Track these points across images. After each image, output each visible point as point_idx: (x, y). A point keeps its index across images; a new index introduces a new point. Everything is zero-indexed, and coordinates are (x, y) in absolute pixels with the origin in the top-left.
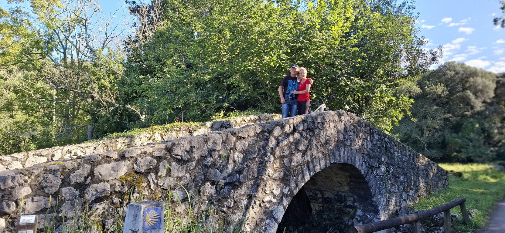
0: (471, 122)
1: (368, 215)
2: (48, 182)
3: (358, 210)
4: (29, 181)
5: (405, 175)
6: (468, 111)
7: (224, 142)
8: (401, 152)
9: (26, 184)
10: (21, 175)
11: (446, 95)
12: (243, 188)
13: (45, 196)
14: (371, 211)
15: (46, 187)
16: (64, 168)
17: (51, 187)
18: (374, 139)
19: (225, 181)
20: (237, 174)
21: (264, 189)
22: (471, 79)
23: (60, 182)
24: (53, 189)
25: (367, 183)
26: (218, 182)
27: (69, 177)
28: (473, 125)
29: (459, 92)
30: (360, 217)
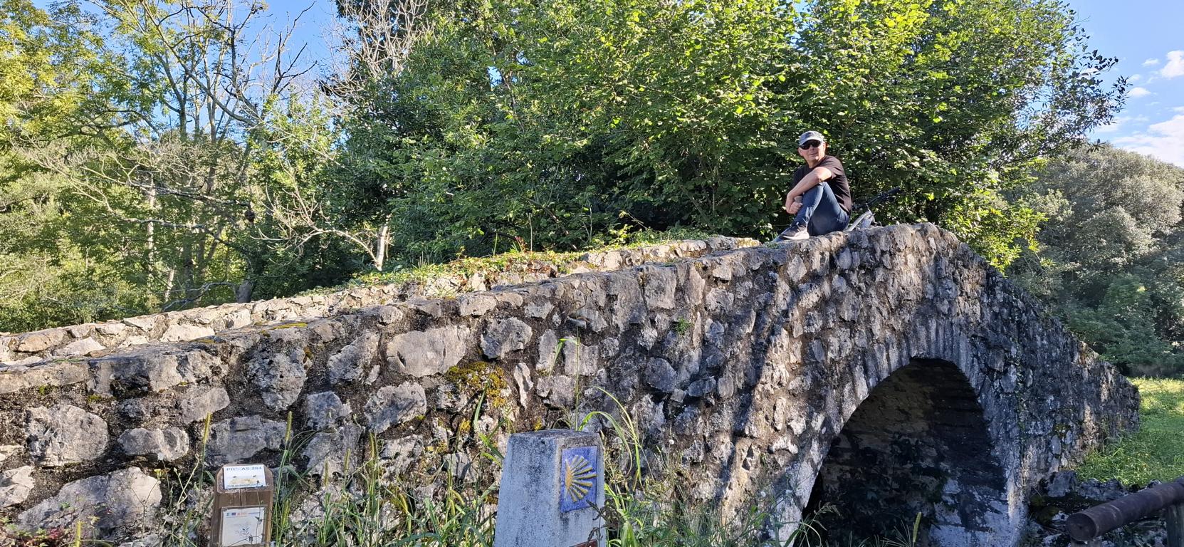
0: (1128, 282)
1: (975, 493)
2: (274, 376)
3: (950, 481)
4: (225, 371)
5: (1057, 392)
6: (1120, 255)
7: (682, 290)
8: (1048, 336)
9: (216, 378)
10: (203, 352)
11: (1069, 218)
12: (725, 413)
13: (266, 417)
14: (985, 482)
15: (267, 390)
16: (314, 337)
17: (282, 390)
18: (996, 302)
19: (685, 392)
20: (710, 375)
21: (769, 417)
22: (1127, 181)
23: (303, 375)
24: (287, 395)
25: (980, 410)
26: (671, 394)
27: (325, 365)
28: (1132, 289)
29: (1098, 210)
30: (952, 496)
